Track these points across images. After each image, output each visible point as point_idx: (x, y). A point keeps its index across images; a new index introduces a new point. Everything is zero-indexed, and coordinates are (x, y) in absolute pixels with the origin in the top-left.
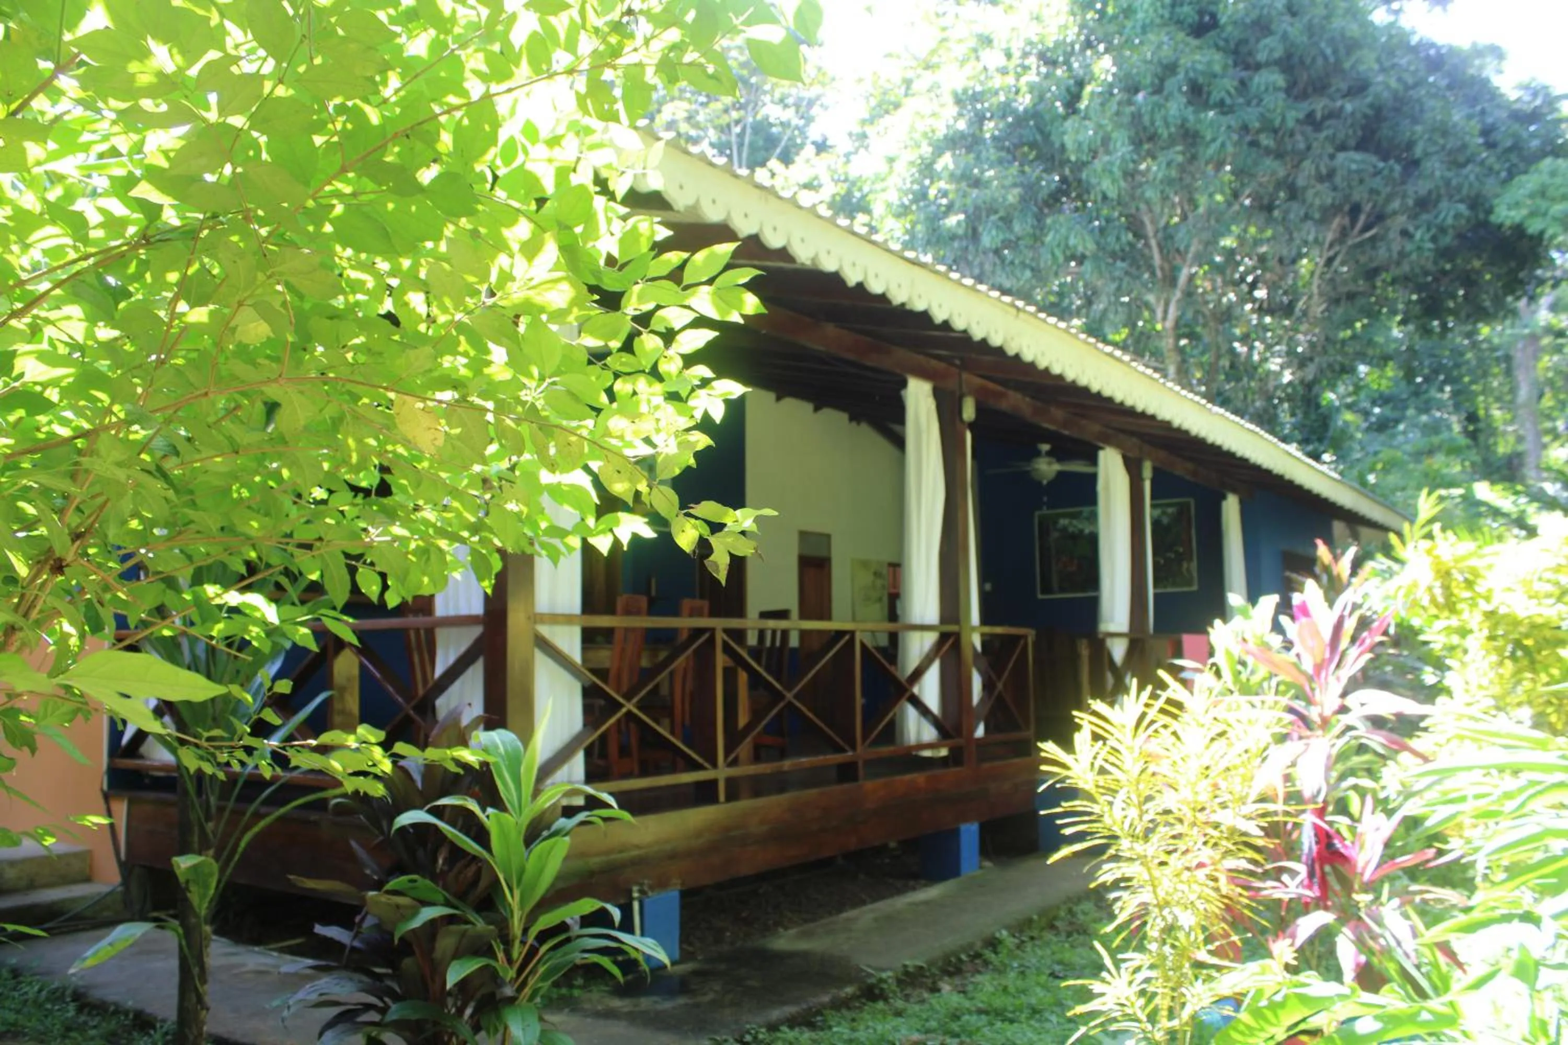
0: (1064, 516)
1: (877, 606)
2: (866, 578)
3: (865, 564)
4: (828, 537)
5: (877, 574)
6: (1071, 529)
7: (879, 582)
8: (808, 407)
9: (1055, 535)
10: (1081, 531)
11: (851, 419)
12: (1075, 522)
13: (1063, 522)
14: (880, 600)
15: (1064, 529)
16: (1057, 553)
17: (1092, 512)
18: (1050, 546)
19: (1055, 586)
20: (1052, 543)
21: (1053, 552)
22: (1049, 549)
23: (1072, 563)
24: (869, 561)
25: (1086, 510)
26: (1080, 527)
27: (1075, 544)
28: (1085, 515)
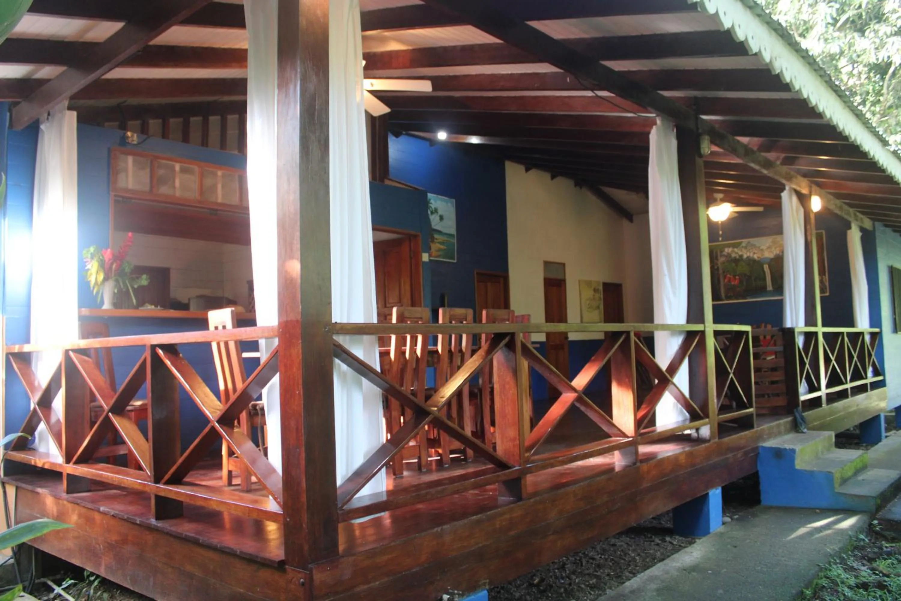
0: (729, 246)
1: (596, 312)
2: (589, 293)
3: (589, 283)
4: (563, 265)
5: (596, 290)
6: (733, 255)
7: (597, 296)
8: (548, 176)
9: (722, 260)
10: (741, 256)
11: (576, 185)
12: (736, 250)
13: (727, 250)
14: (598, 308)
15: (729, 255)
16: (724, 272)
17: (749, 242)
18: (718, 268)
19: (723, 295)
20: (720, 265)
21: (721, 271)
22: (718, 269)
23: (735, 279)
24: (591, 281)
25: (745, 241)
26: (740, 253)
27: (737, 265)
28: (744, 245)
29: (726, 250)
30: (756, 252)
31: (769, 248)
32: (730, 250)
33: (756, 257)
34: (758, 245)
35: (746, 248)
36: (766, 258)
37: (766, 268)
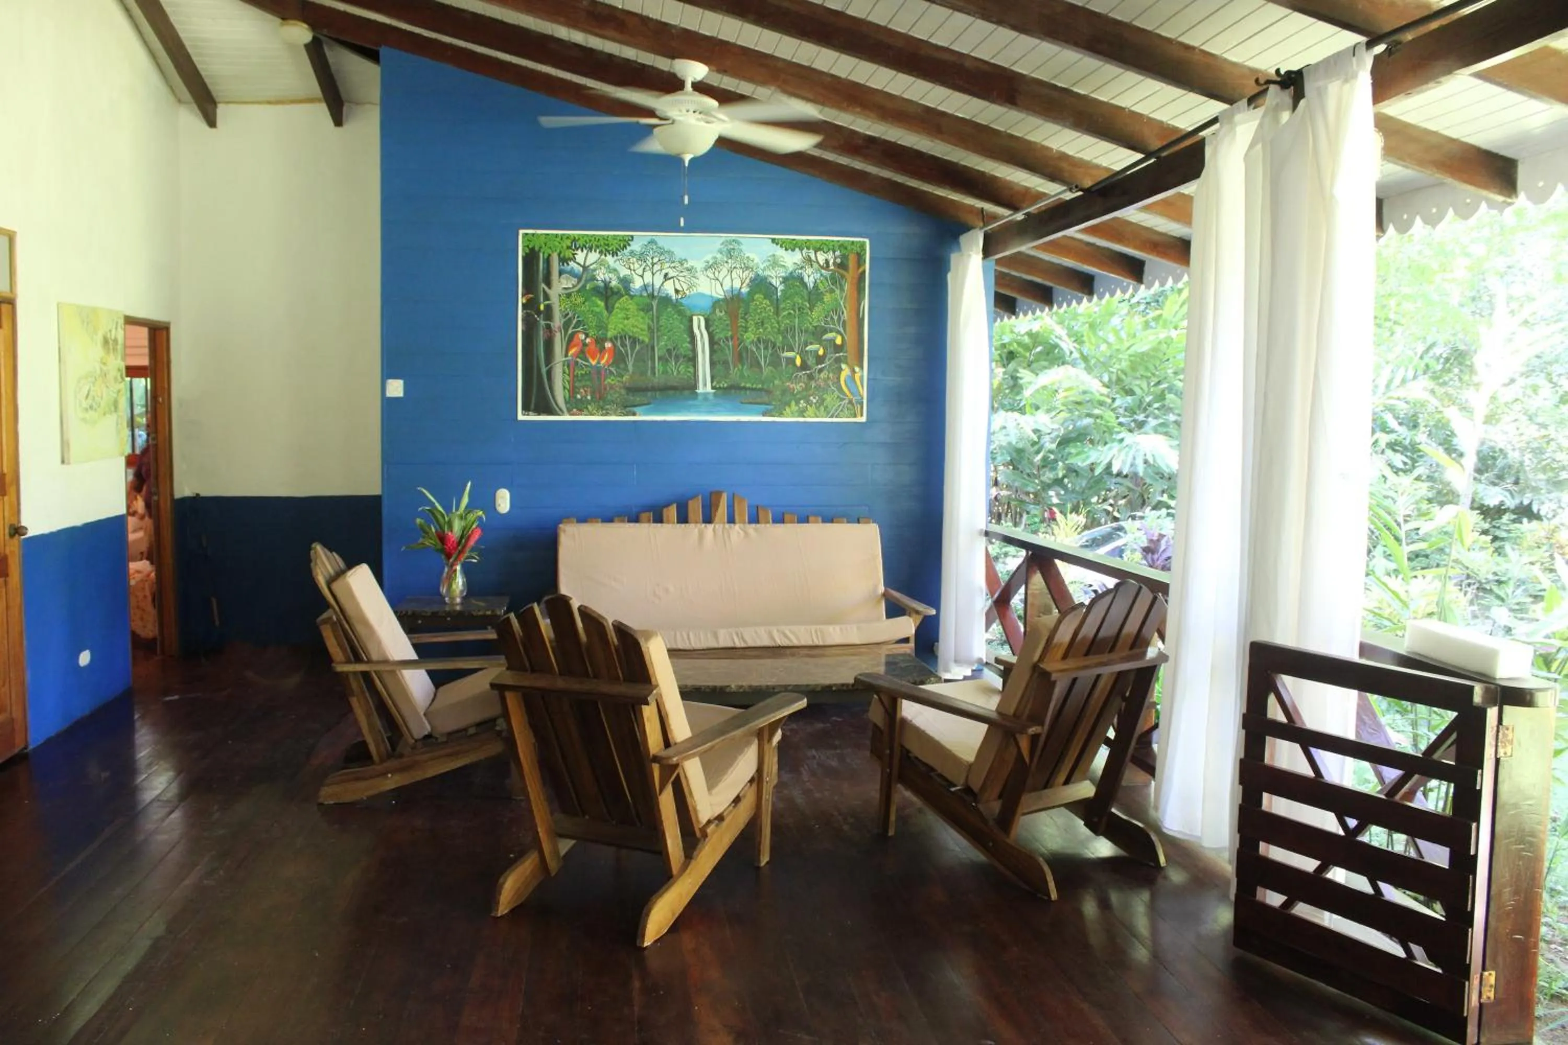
0: (588, 245)
2: (89, 354)
3: (88, 316)
4: (10, 238)
6: (602, 275)
9: (561, 284)
10: (626, 282)
12: (610, 259)
15: (588, 273)
16: (566, 325)
17: (652, 242)
18: (549, 308)
19: (560, 394)
20: (554, 300)
21: (557, 321)
22: (548, 313)
23: (602, 350)
24: (94, 310)
25: (640, 239)
26: (624, 272)
27: (609, 308)
28: (636, 246)
29: (580, 256)
30: (672, 273)
31: (712, 266)
32: (593, 256)
33: (669, 288)
34: (679, 253)
35: (642, 257)
36: (702, 295)
37: (699, 323)
